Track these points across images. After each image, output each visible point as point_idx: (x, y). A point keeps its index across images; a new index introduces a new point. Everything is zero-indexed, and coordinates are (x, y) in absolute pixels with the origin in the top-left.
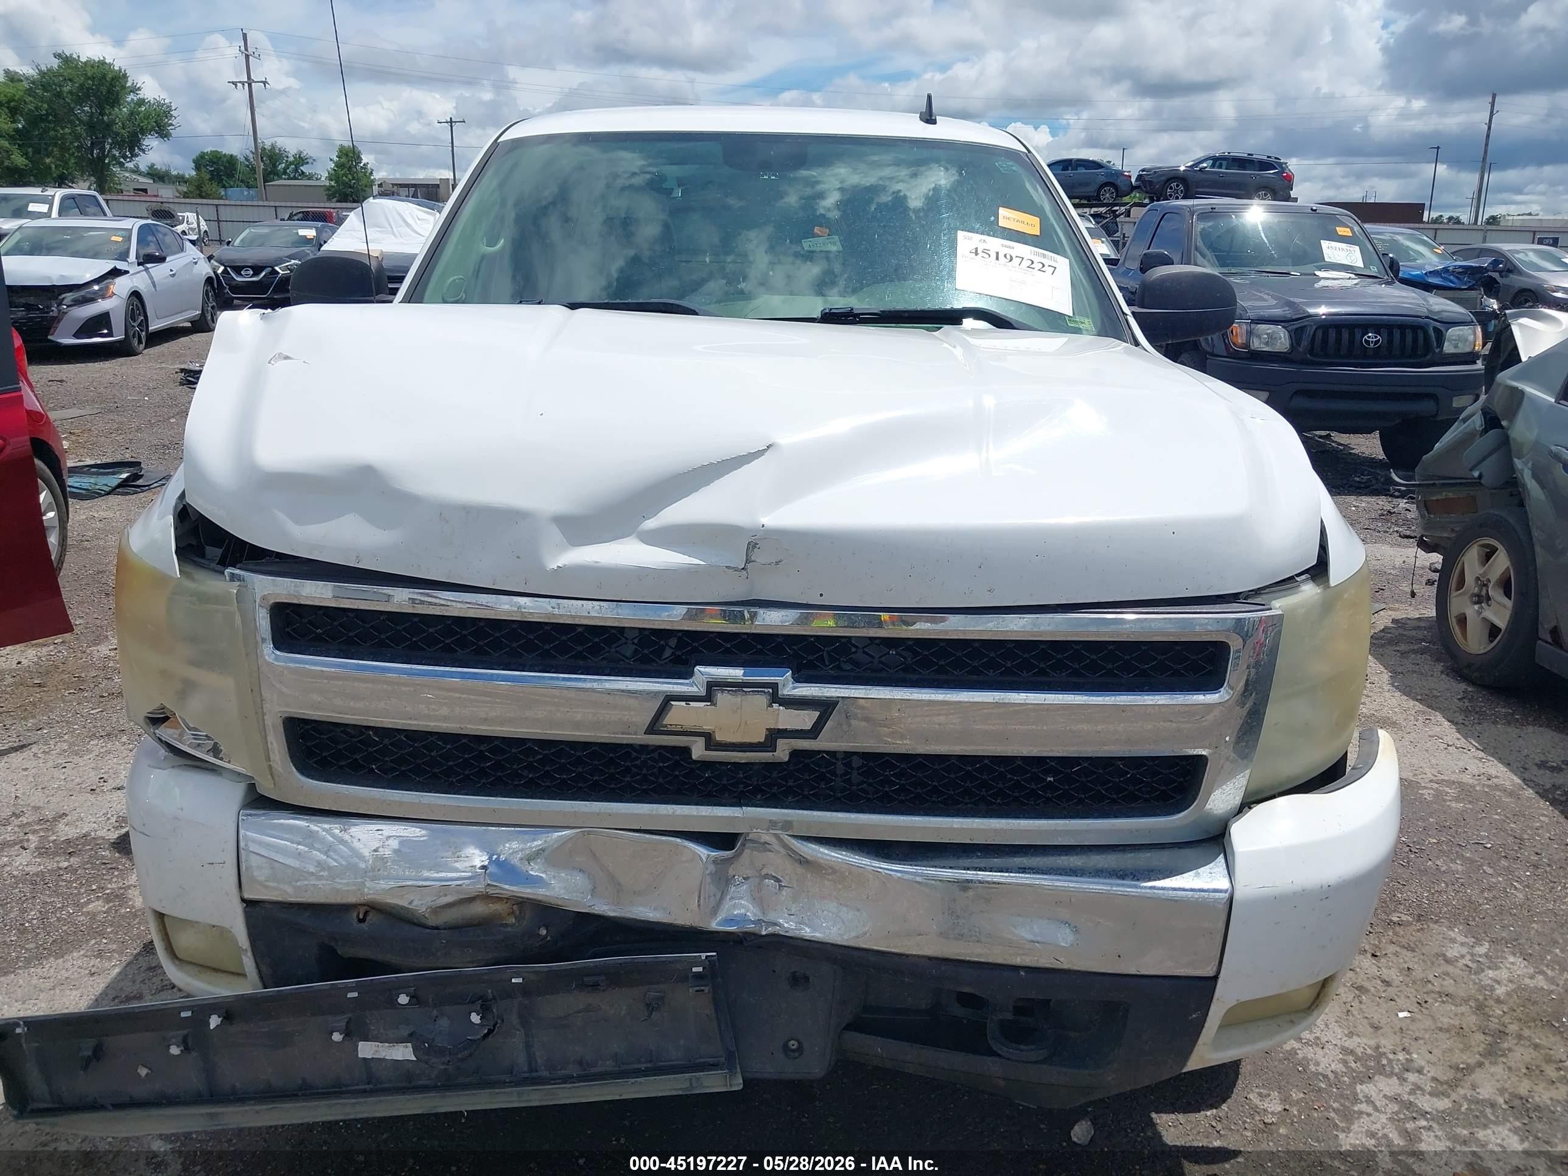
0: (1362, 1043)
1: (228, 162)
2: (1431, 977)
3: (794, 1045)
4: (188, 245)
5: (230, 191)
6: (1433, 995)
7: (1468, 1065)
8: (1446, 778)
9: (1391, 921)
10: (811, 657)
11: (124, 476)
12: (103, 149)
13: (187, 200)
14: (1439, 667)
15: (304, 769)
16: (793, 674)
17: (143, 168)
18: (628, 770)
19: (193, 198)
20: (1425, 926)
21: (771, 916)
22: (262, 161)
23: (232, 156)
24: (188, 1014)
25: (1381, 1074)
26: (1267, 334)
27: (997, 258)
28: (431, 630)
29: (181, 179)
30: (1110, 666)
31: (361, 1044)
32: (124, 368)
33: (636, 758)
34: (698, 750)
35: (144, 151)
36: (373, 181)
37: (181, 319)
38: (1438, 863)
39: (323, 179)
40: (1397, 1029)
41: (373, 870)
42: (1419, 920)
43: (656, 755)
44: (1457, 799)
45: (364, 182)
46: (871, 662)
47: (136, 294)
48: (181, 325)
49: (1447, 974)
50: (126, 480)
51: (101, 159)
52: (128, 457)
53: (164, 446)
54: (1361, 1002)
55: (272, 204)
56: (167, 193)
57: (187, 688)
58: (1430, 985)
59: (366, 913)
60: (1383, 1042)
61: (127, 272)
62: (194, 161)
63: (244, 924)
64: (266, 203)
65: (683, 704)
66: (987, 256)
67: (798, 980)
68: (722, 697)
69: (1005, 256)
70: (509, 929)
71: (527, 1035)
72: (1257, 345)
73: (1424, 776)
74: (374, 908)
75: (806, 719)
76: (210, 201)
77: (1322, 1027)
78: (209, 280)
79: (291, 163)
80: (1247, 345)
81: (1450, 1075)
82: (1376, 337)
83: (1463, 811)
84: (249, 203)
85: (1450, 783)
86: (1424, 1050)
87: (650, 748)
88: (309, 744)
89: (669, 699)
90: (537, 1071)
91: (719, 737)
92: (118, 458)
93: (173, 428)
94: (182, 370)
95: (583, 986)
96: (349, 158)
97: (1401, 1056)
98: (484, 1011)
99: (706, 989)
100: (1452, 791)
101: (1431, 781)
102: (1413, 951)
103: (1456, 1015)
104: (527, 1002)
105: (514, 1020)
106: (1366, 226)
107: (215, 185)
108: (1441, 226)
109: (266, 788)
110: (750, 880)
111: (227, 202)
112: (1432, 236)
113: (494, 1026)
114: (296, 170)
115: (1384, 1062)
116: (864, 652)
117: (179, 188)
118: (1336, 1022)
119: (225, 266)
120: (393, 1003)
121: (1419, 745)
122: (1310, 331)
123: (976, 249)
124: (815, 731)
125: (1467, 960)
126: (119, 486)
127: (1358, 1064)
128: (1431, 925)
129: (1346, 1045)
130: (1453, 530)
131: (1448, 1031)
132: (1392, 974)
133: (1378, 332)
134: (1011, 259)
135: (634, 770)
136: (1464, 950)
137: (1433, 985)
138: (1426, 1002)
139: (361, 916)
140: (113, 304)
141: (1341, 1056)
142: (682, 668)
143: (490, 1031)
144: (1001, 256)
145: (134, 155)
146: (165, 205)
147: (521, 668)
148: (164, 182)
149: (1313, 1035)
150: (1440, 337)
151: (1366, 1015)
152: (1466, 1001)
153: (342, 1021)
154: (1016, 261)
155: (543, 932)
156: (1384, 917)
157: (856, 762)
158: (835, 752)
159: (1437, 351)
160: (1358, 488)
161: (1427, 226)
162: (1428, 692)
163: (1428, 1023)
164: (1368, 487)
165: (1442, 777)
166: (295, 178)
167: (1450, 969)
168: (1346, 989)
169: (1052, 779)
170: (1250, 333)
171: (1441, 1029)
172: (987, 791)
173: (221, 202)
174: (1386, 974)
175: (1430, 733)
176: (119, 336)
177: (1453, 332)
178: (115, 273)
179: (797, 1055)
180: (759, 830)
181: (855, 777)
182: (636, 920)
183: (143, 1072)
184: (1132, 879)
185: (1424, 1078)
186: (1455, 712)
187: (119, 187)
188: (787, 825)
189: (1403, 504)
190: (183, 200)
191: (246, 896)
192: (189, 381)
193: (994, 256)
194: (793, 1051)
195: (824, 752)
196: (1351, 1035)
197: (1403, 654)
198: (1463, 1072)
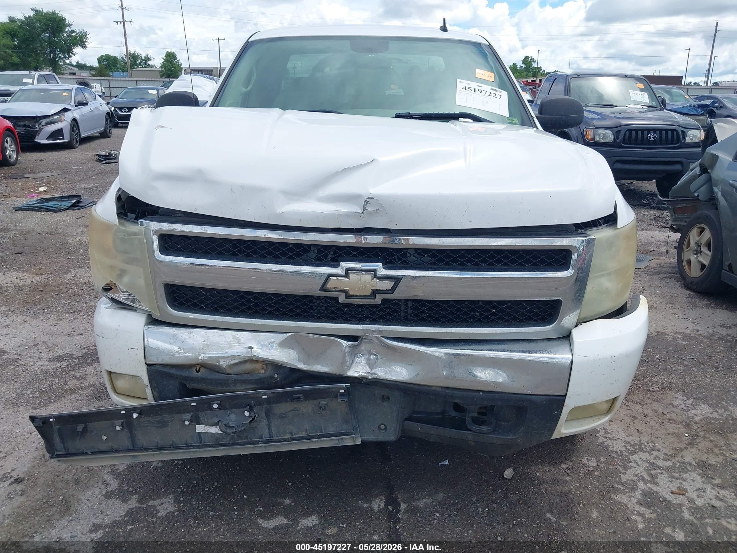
0: (634, 439)
1: (113, 59)
2: (666, 413)
3: (383, 427)
4: (98, 97)
5: (115, 74)
6: (667, 420)
7: (680, 448)
8: (678, 331)
9: (649, 390)
10: (390, 258)
11: (73, 201)
12: (55, 54)
13: (95, 78)
14: (678, 284)
15: (173, 306)
16: (383, 265)
17: (74, 63)
18: (311, 308)
19: (98, 76)
20: (665, 392)
21: (374, 371)
22: (130, 59)
23: (115, 57)
24: (124, 412)
25: (641, 451)
26: (603, 134)
27: (475, 91)
28: (227, 246)
29: (91, 68)
30: (520, 261)
31: (197, 426)
32: (70, 154)
33: (315, 302)
34: (342, 299)
35: (74, 55)
36: (182, 68)
37: (95, 132)
38: (672, 366)
39: (158, 67)
40: (649, 433)
41: (203, 349)
42: (662, 390)
43: (323, 301)
44: (682, 340)
45: (178, 69)
46: (417, 260)
47: (75, 120)
48: (95, 135)
49: (674, 412)
50: (74, 203)
51: (54, 59)
52: (74, 193)
53: (90, 189)
54: (634, 423)
55: (135, 79)
56: (85, 75)
57: (122, 273)
58: (665, 416)
59: (199, 369)
60: (643, 439)
61: (70, 110)
62: (98, 59)
63: (147, 374)
64: (132, 79)
65: (335, 278)
66: (470, 90)
67: (385, 398)
68: (352, 276)
69: (478, 90)
70: (262, 375)
71: (268, 422)
72: (598, 139)
73: (668, 330)
74: (202, 366)
75: (388, 285)
76: (106, 78)
77: (616, 433)
78: (108, 114)
79: (143, 60)
80: (593, 139)
81: (672, 452)
82: (654, 135)
83: (685, 345)
84: (124, 79)
85: (680, 333)
86: (661, 442)
87: (322, 298)
88: (175, 295)
89: (330, 276)
90: (273, 437)
91: (351, 293)
92: (70, 194)
93: (94, 181)
94: (97, 155)
95: (293, 399)
96: (170, 57)
97: (651, 444)
98: (251, 410)
99: (346, 400)
100: (680, 337)
101: (671, 332)
102: (658, 402)
103: (676, 428)
104: (268, 407)
105: (264, 415)
106: (653, 86)
107: (108, 70)
108: (690, 87)
109: (157, 315)
110: (365, 355)
111: (114, 79)
112: (686, 91)
113: (255, 417)
114: (145, 63)
115: (643, 447)
116: (414, 256)
117: (91, 72)
118: (623, 431)
119: (115, 108)
120: (211, 408)
121: (667, 317)
122: (623, 133)
123: (465, 87)
124: (393, 290)
125: (683, 406)
126: (72, 206)
127: (631, 448)
128: (667, 392)
129: (626, 440)
130: (686, 222)
131: (672, 434)
132: (649, 412)
133: (655, 133)
134: (481, 92)
135: (315, 308)
136: (682, 402)
137: (667, 416)
138: (663, 423)
139: (198, 370)
140: (64, 124)
141: (624, 444)
142: (335, 263)
143: (253, 419)
144: (477, 90)
145: (70, 57)
146: (85, 80)
147: (266, 262)
148: (83, 69)
149: (612, 436)
150: (684, 134)
151: (636, 428)
152: (681, 423)
153: (189, 416)
154: (483, 93)
155: (276, 376)
156: (646, 388)
157: (410, 304)
158: (401, 299)
159: (683, 141)
160: (645, 206)
161: (683, 87)
162: (672, 295)
163: (664, 431)
164: (650, 205)
165: (676, 331)
166: (145, 67)
167: (674, 410)
168: (628, 417)
169: (494, 311)
170: (595, 134)
171: (669, 434)
172: (466, 316)
173: (111, 78)
174: (646, 412)
175: (672, 312)
176: (67, 139)
177: (691, 132)
178: (65, 110)
179: (384, 431)
180: (368, 335)
181: (410, 311)
182: (315, 372)
183: (105, 438)
184: (529, 353)
185: (661, 453)
186: (684, 303)
187: (63, 72)
188: (381, 332)
189: (665, 213)
190: (93, 78)
191: (148, 362)
192: (99, 159)
193: (473, 90)
194: (382, 430)
195: (396, 299)
196: (629, 436)
197: (662, 279)
198: (678, 451)
